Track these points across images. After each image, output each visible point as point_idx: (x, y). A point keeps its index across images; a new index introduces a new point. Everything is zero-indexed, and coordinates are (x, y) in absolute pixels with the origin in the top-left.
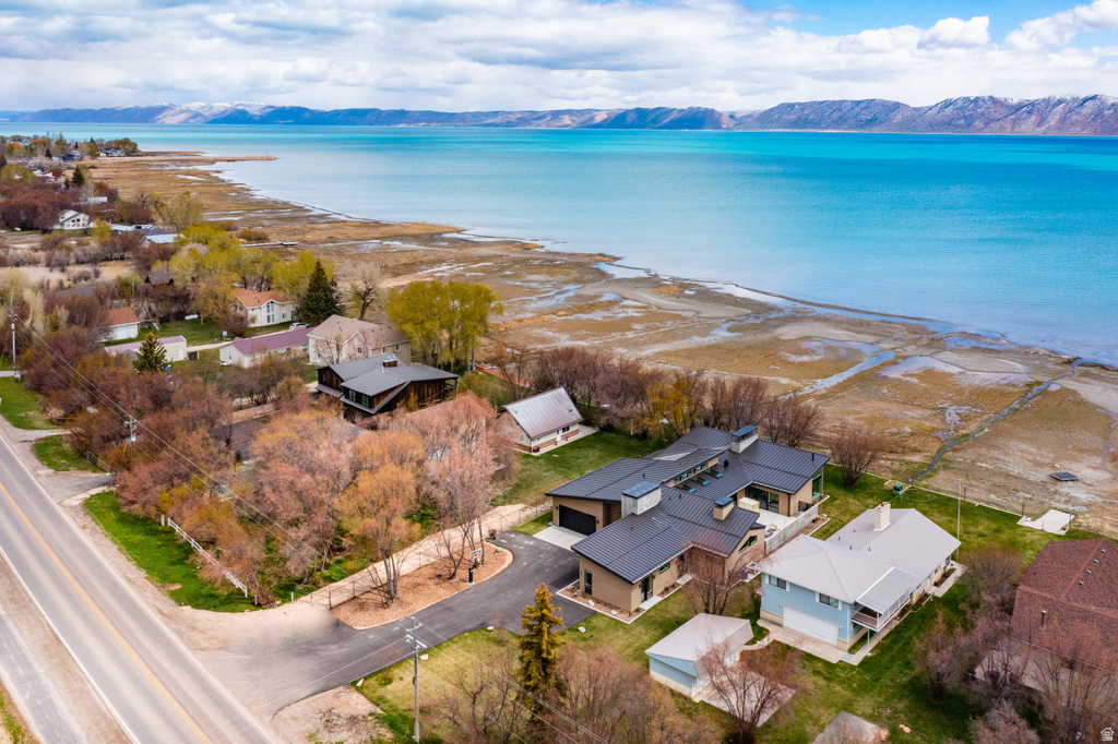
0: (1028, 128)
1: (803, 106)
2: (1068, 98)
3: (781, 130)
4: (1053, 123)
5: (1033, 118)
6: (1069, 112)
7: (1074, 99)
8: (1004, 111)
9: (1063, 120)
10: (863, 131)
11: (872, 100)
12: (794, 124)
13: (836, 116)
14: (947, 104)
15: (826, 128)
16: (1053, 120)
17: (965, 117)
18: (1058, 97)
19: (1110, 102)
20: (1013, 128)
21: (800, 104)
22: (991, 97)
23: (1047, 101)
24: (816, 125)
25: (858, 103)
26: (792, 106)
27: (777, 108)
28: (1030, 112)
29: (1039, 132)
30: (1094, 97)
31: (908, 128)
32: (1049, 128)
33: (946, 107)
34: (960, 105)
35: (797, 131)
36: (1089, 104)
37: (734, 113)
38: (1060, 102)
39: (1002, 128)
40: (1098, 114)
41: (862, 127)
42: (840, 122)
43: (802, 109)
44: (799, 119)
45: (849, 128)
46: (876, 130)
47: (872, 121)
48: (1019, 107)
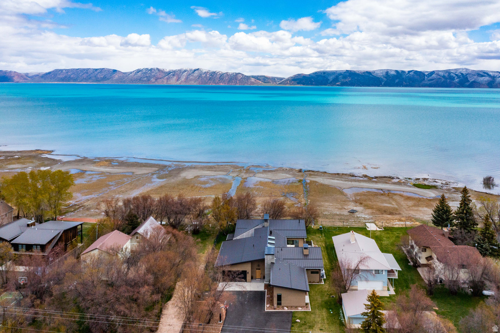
0: (173, 82)
1: (68, 71)
2: (188, 69)
3: (56, 83)
4: (183, 80)
5: (175, 78)
6: (189, 75)
7: (191, 70)
8: (163, 75)
9: (187, 78)
10: (99, 83)
11: (103, 69)
12: (63, 80)
13: (85, 76)
14: (139, 71)
15: (80, 81)
16: (183, 78)
17: (147, 77)
18: (184, 69)
19: (204, 71)
20: (167, 81)
21: (66, 70)
22: (158, 69)
23: (180, 71)
24: (75, 80)
25: (96, 70)
26: (62, 70)
27: (53, 71)
28: (174, 75)
29: (178, 83)
30: (198, 69)
31: (121, 82)
32: (182, 81)
33: (138, 72)
34: (144, 71)
35: (65, 83)
36: (196, 72)
37: (28, 74)
38: (185, 71)
39: (163, 82)
40: (200, 76)
41: (99, 81)
42: (86, 80)
43: (67, 72)
44: (66, 77)
45: (92, 82)
46: (106, 83)
47: (104, 79)
48: (169, 73)
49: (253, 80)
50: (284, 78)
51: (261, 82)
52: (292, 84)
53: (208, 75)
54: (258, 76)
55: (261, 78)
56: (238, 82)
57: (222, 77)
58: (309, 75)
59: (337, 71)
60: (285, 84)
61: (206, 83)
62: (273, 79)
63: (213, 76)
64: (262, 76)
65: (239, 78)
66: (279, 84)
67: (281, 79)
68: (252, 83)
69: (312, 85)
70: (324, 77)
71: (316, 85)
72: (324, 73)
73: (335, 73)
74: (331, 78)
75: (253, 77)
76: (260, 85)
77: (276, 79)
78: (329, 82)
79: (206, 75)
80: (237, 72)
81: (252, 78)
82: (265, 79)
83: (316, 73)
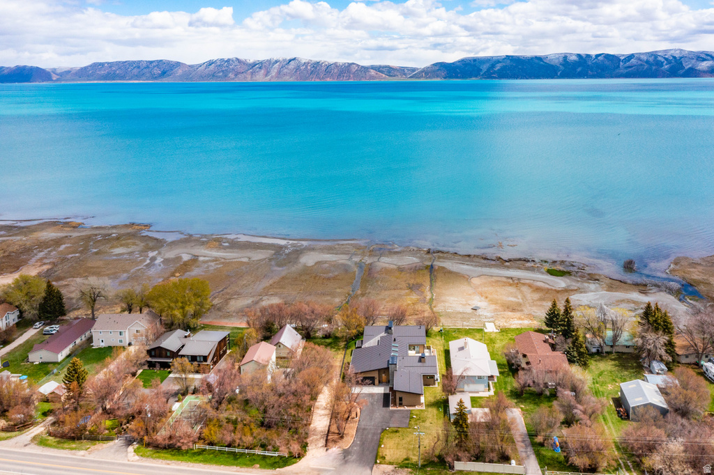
0: (260, 78)
1: (111, 65)
2: (281, 59)
3: (95, 82)
4: (274, 74)
5: (263, 71)
6: (282, 67)
7: (284, 60)
8: (246, 68)
9: (279, 72)
10: (156, 81)
11: (161, 61)
12: (105, 77)
13: (136, 71)
14: (211, 63)
15: (130, 79)
16: (274, 72)
17: (223, 71)
18: (275, 59)
19: (303, 61)
20: (252, 77)
21: (108, 63)
22: (237, 59)
23: (269, 61)
24: (122, 78)
25: (151, 62)
26: (102, 64)
27: (90, 66)
28: (260, 68)
29: (267, 79)
30: (294, 59)
31: (187, 79)
32: (272, 77)
33: (210, 65)
34: (218, 63)
35: (108, 82)
36: (292, 63)
37: (55, 69)
38: (276, 62)
39: (245, 78)
40: (297, 69)
41: (156, 78)
42: (138, 77)
43: (110, 67)
44: (109, 73)
45: (147, 80)
46: (165, 81)
47: (164, 74)
48: (254, 65)
49: (373, 72)
50: (418, 69)
51: (384, 75)
52: (430, 78)
53: (309, 68)
54: (380, 67)
55: (384, 70)
56: (351, 76)
57: (329, 69)
58: (453, 63)
59: (492, 57)
60: (419, 78)
61: (307, 78)
62: (402, 71)
63: (316, 68)
64: (386, 67)
65: (354, 70)
66: (411, 77)
67: (413, 70)
68: (372, 77)
69: (457, 78)
70: (475, 65)
71: (463, 77)
72: (475, 60)
73: (490, 60)
74: (484, 68)
75: (373, 67)
76: (383, 81)
77: (406, 71)
78: (481, 73)
79: (306, 67)
80: (350, 62)
81: (372, 71)
82: (389, 70)
83: (463, 61)
